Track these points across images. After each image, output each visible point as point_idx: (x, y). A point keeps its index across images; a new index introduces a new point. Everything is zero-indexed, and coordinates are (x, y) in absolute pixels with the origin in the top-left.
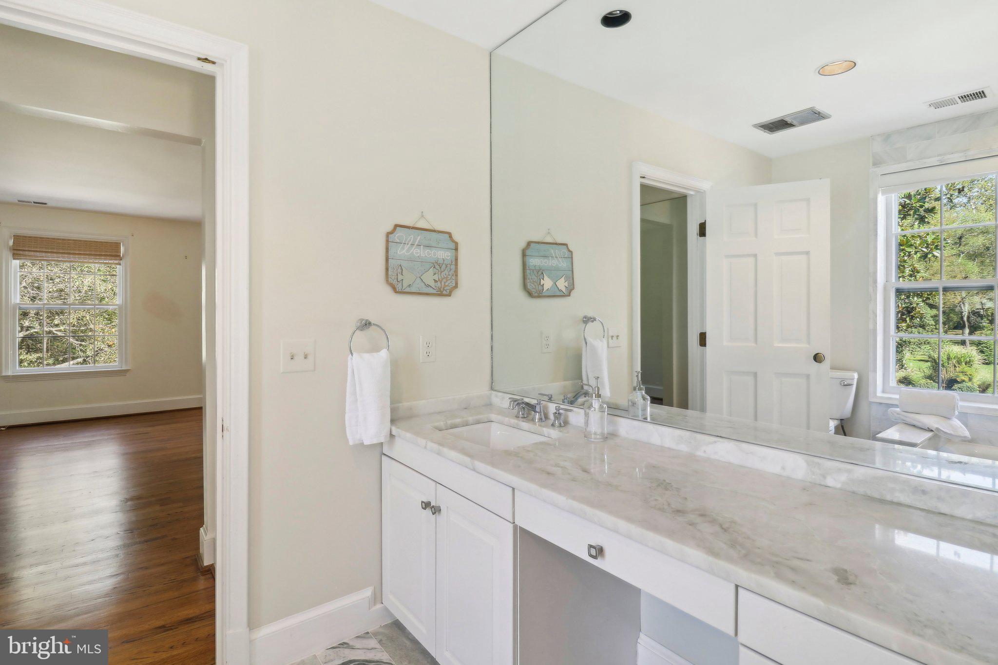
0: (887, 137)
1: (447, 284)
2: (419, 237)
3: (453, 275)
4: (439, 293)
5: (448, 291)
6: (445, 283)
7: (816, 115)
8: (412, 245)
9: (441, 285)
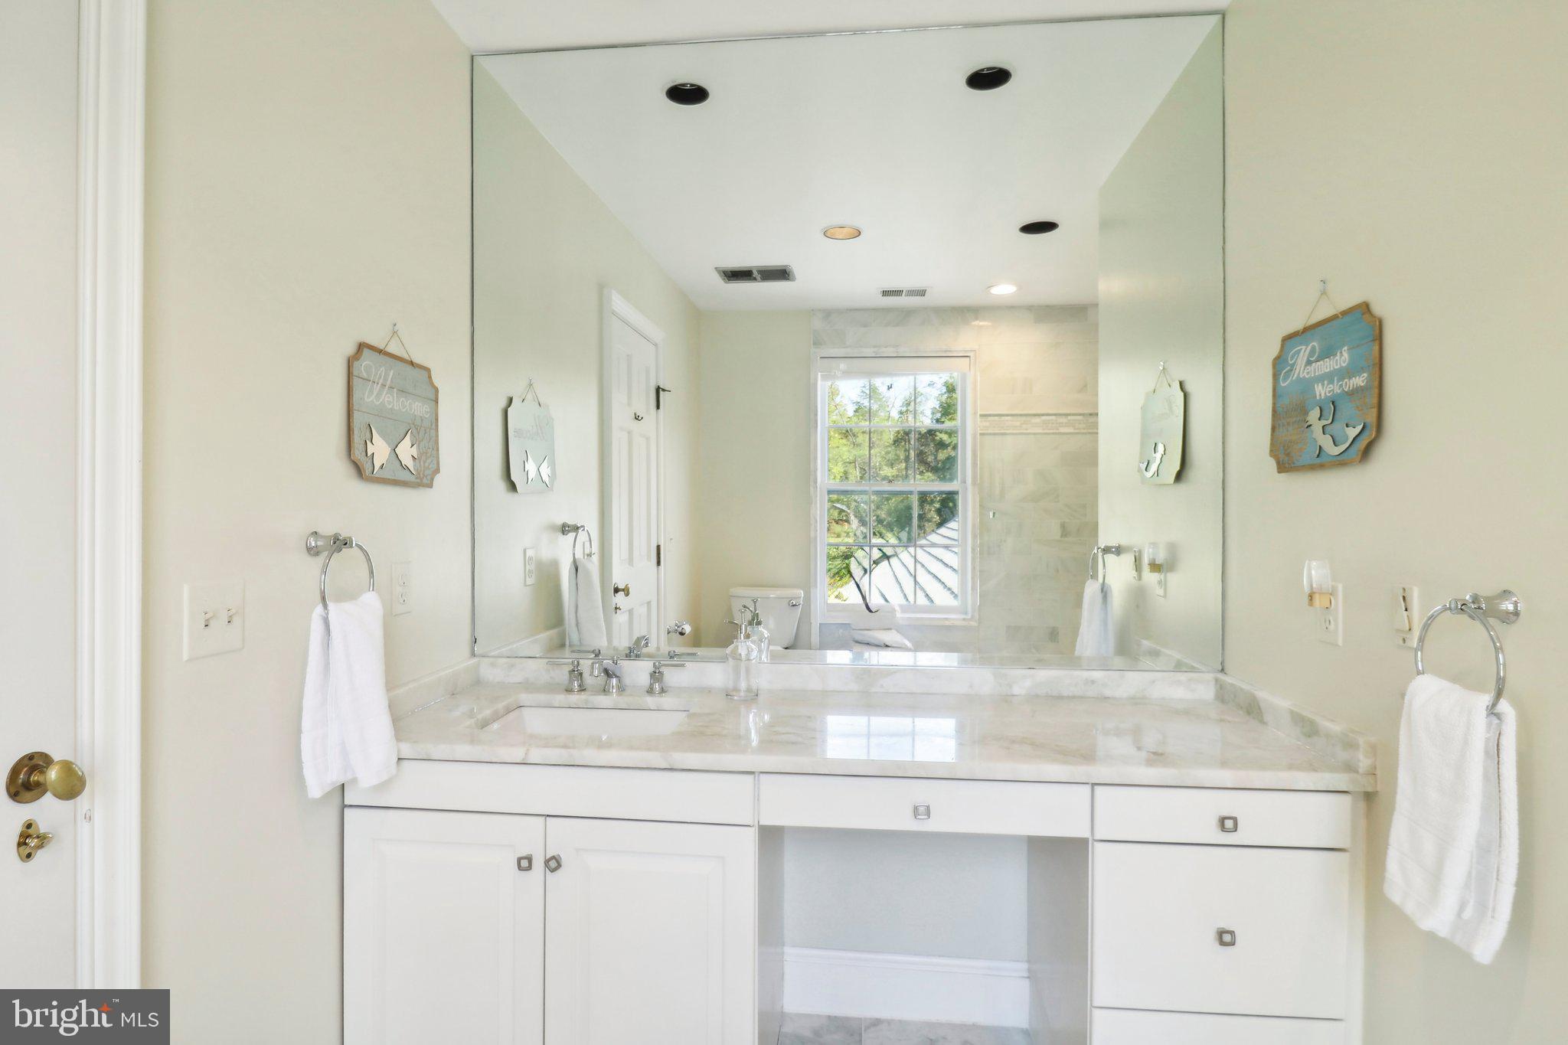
0: (828, 313)
1: (427, 464)
2: (392, 371)
3: (433, 449)
4: (418, 481)
5: (429, 477)
6: (424, 462)
7: (781, 274)
8: (384, 385)
9: (420, 465)
